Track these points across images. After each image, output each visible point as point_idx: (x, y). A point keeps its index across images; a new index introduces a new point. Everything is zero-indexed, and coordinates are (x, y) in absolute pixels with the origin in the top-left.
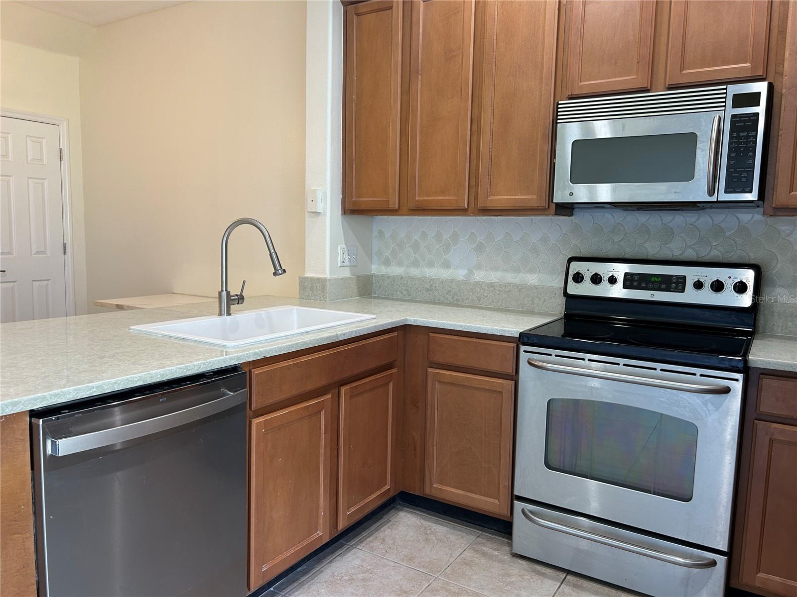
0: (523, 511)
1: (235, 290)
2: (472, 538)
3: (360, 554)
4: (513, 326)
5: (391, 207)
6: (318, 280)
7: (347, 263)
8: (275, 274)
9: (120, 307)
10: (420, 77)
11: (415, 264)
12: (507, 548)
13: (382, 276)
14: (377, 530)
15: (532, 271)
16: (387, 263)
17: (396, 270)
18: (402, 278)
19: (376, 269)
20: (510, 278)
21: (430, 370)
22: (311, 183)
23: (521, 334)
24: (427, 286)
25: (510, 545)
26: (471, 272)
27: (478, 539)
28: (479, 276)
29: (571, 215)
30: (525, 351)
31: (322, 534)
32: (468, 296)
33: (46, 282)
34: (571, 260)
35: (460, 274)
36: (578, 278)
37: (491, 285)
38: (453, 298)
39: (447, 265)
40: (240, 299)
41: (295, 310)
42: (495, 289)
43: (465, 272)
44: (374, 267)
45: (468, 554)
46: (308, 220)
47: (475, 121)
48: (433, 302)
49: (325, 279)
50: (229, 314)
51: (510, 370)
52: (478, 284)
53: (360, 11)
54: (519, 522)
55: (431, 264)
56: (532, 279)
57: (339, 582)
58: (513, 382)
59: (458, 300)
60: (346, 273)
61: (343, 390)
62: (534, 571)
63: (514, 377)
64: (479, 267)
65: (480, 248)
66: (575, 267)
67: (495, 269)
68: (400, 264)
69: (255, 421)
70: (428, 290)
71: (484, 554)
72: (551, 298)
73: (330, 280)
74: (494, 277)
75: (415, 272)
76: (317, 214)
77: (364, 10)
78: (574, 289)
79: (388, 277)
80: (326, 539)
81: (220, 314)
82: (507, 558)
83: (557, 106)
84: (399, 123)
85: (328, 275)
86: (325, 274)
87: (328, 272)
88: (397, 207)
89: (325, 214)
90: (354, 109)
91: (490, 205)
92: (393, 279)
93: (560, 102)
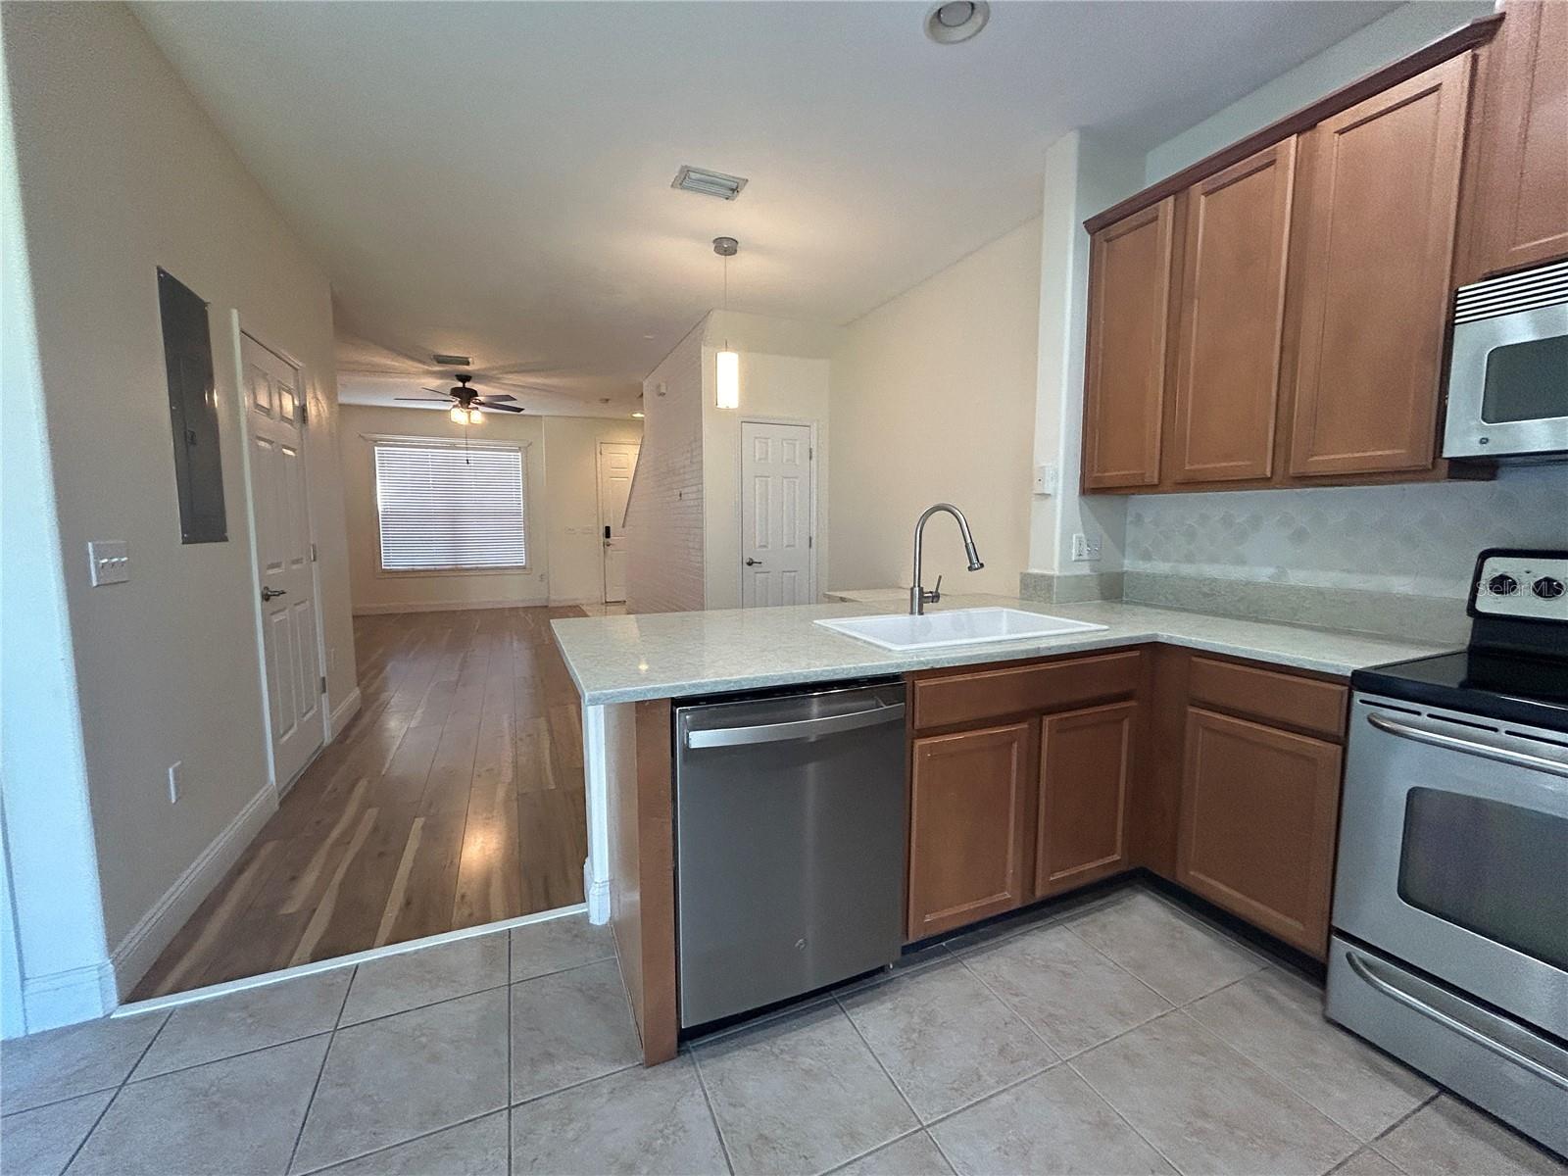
0: (1349, 956)
1: (929, 587)
2: (1254, 968)
3: (1067, 935)
4: (1343, 658)
5: (1147, 481)
6: (1041, 577)
7: (1085, 556)
8: (970, 569)
9: (843, 600)
10: (1196, 302)
11: (1189, 559)
12: (1318, 1006)
13: (1138, 573)
14: (1100, 909)
15: (1398, 572)
16: (1147, 556)
17: (1160, 567)
18: (1166, 577)
19: (1130, 564)
20: (1357, 582)
21: (1192, 710)
22: (1040, 459)
23: (1355, 673)
24: (1206, 589)
25: (1324, 1000)
26: (1282, 571)
27: (1262, 972)
28: (1298, 578)
29: (1493, 477)
30: (1362, 701)
31: (1010, 896)
32: (1274, 607)
33: (793, 574)
34: (1485, 555)
35: (1263, 574)
36: (1503, 585)
37: (1320, 592)
38: (1248, 608)
39: (1240, 561)
40: (936, 597)
41: (1005, 615)
42: (1324, 598)
43: (1271, 571)
44: (1126, 562)
45: (1240, 992)
46: (1035, 504)
47: (1289, 349)
48: (1215, 614)
49: (1051, 578)
50: (921, 613)
51: (1334, 727)
52: (1295, 590)
53: (1112, 236)
54: (1340, 973)
55: (1213, 560)
56: (1402, 585)
57: (1028, 964)
58: (1339, 748)
59: (1256, 612)
60: (1084, 569)
61: (1047, 720)
62: (1368, 1061)
63: (1343, 741)
64: (1299, 564)
65: (1299, 536)
66: (1495, 567)
67: (1328, 567)
68: (1165, 559)
69: (919, 743)
70: (1205, 595)
71: (1269, 1000)
73: (1058, 577)
74: (1323, 579)
75: (1187, 570)
76: (1046, 496)
77: (1118, 232)
78: (1489, 603)
79: (1147, 576)
80: (1017, 905)
81: (912, 613)
82: (1316, 1021)
83: (1454, 295)
84: (1162, 370)
85: (1056, 572)
86: (1052, 569)
87: (1056, 565)
88: (1156, 481)
89: (1056, 496)
91: (1311, 470)
92: (1153, 579)
93: (1461, 289)
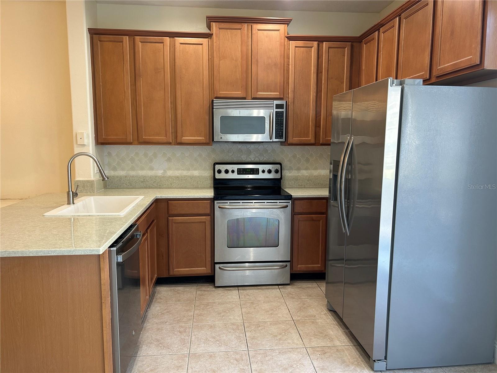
0: (220, 268)
5: (128, 141)
6: (88, 181)
11: (133, 169)
12: (213, 286)
13: (113, 176)
15: (195, 169)
16: (115, 169)
17: (122, 173)
18: (126, 177)
20: (185, 173)
21: (170, 218)
24: (142, 180)
26: (165, 171)
27: (198, 287)
28: (170, 173)
30: (217, 203)
31: (148, 297)
32: (165, 183)
34: (215, 164)
35: (160, 173)
36: (219, 172)
37: (177, 177)
38: (157, 184)
39: (152, 169)
42: (179, 179)
43: (162, 171)
48: (145, 188)
51: (210, 212)
52: (170, 177)
53: (102, 39)
54: (218, 273)
55: (142, 169)
56: (196, 173)
58: (212, 217)
59: (160, 185)
62: (227, 290)
63: (212, 214)
64: (170, 169)
65: (169, 160)
66: (218, 167)
67: (178, 169)
68: (123, 169)
70: (142, 182)
71: (204, 291)
72: (205, 181)
74: (177, 173)
75: (132, 173)
77: (105, 40)
78: (218, 176)
79: (117, 177)
82: (214, 289)
84: (130, 100)
85: (93, 178)
86: (91, 178)
88: (131, 141)
89: (89, 146)
90: (101, 90)
91: (183, 141)
92: (120, 178)
93: (214, 100)
